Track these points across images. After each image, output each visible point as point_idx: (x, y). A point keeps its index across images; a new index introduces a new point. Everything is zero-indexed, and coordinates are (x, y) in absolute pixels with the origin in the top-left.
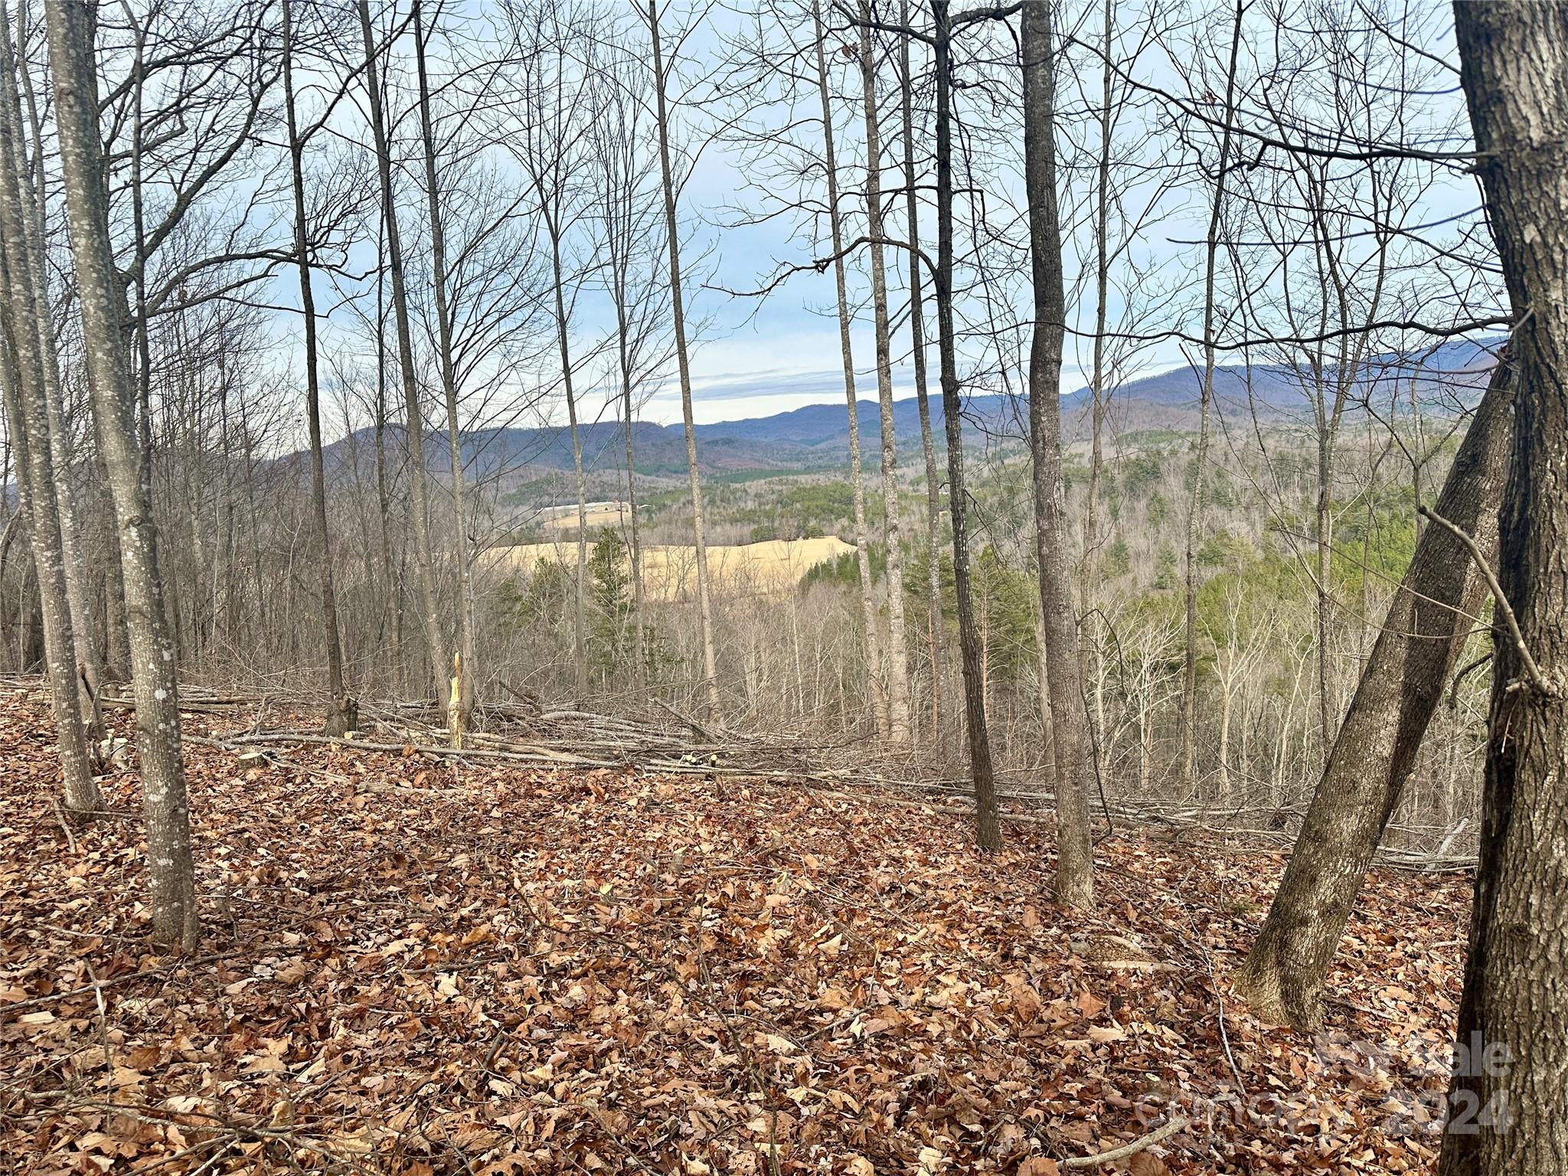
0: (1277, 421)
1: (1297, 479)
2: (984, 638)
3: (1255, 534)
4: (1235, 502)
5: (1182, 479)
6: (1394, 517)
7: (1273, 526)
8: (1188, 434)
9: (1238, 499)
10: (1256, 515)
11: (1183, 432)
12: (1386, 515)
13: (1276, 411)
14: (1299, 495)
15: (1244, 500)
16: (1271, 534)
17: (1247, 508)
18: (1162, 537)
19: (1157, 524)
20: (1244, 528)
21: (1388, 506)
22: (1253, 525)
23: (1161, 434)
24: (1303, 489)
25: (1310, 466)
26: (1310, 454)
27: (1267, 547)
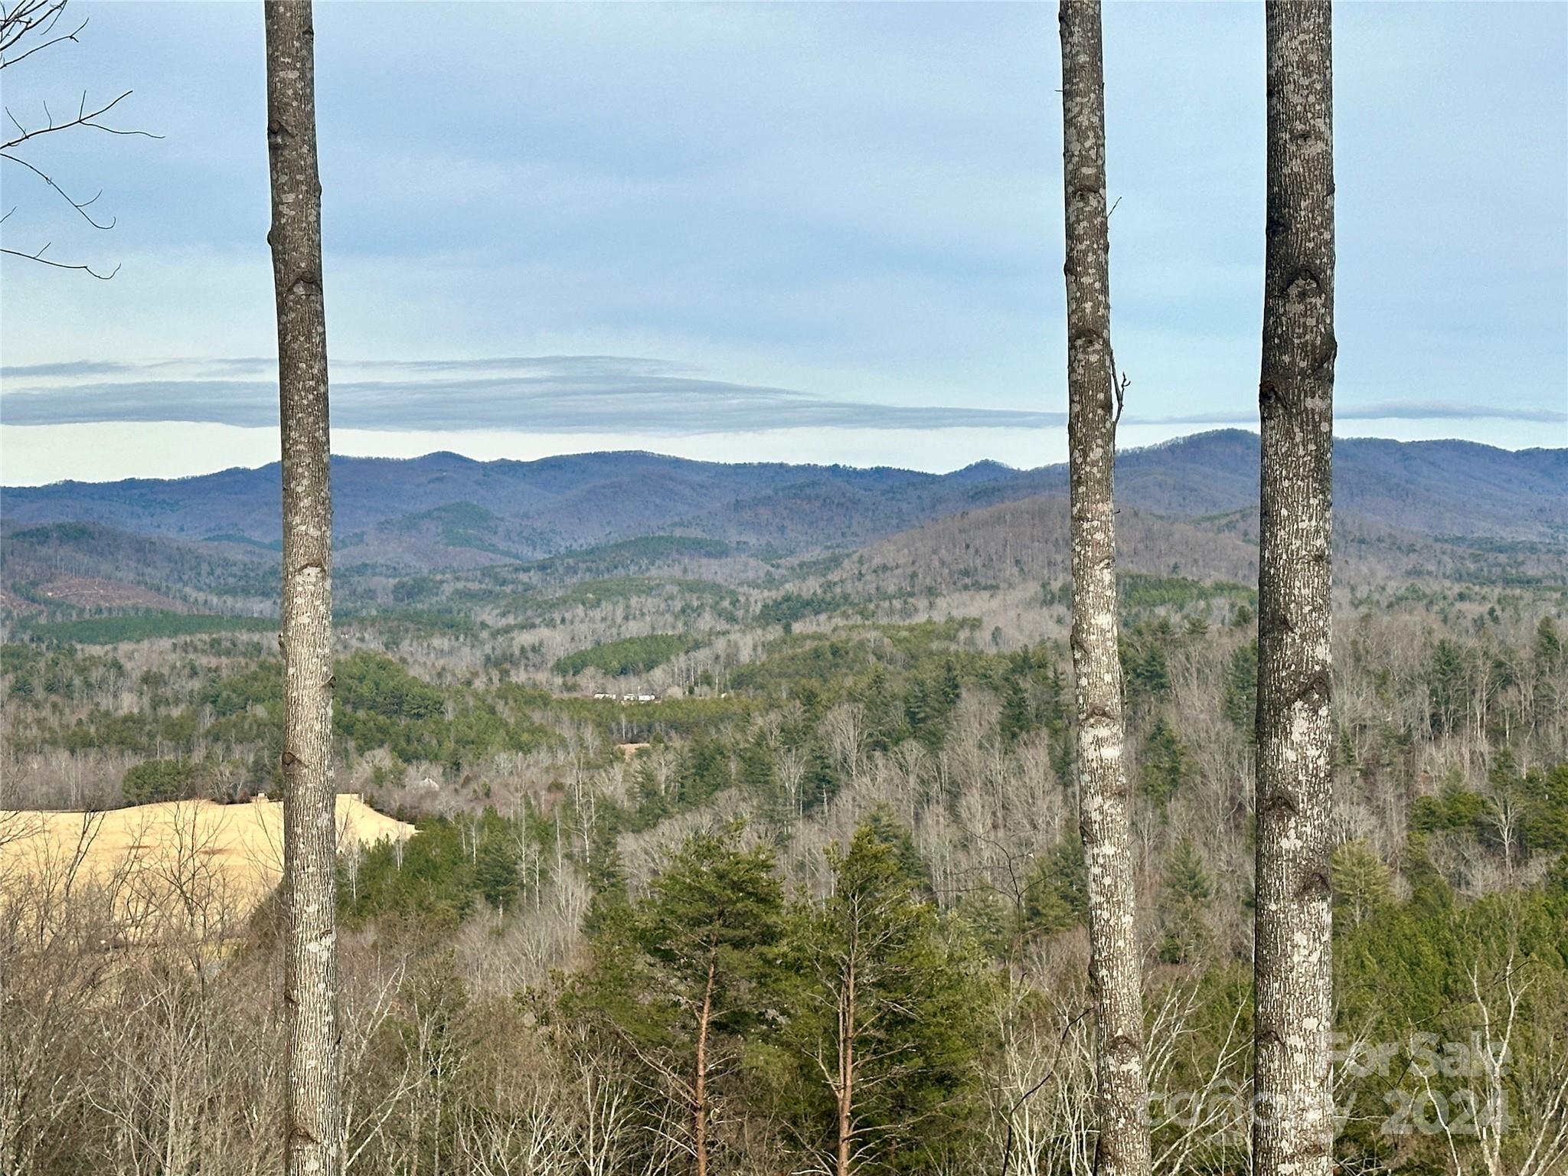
0: (1416, 572)
1: (1479, 709)
2: (844, 1098)
3: (1389, 833)
5: (1218, 696)
7: (1426, 819)
8: (1220, 588)
9: (1347, 749)
10: (1387, 792)
11: (1207, 583)
13: (1411, 549)
14: (1484, 746)
15: (1362, 753)
16: (1427, 838)
17: (1366, 774)
18: (1173, 837)
19: (1160, 803)
20: (1362, 821)
22: (1380, 812)
23: (1159, 584)
24: (1495, 734)
25: (1508, 681)
26: (1510, 653)
27: (1417, 869)
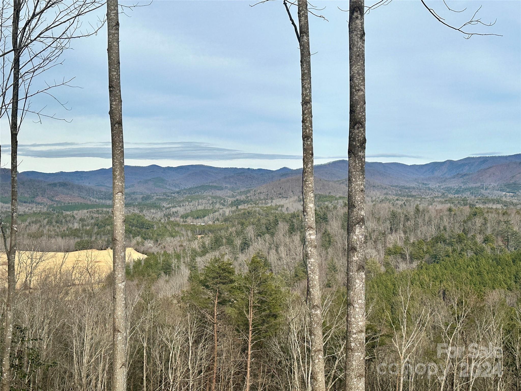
0: (387, 194)
1: (401, 226)
3: (380, 256)
5: (340, 223)
6: (454, 250)
7: (389, 252)
8: (340, 198)
9: (370, 236)
10: (380, 246)
11: (337, 196)
12: (450, 249)
13: (386, 188)
14: (402, 235)
15: (374, 237)
16: (389, 257)
17: (375, 242)
18: (329, 257)
19: (326, 249)
20: (374, 253)
21: (451, 244)
22: (378, 251)
23: (326, 197)
24: (405, 232)
25: (408, 220)
26: (408, 213)
27: (387, 264)
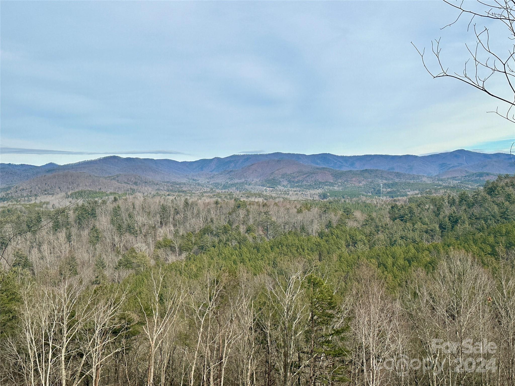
0: (158, 189)
1: (171, 220)
3: (150, 250)
4: (138, 232)
5: (109, 218)
6: (220, 241)
7: (159, 246)
8: (111, 193)
9: (140, 231)
10: (150, 240)
11: (108, 192)
12: (216, 240)
13: (157, 184)
14: (172, 228)
15: (144, 231)
16: (159, 250)
17: (145, 236)
18: (97, 253)
19: (94, 245)
20: (144, 247)
21: (217, 235)
22: (148, 245)
23: (96, 193)
24: (175, 225)
25: (178, 213)
26: (178, 207)
27: (157, 258)
